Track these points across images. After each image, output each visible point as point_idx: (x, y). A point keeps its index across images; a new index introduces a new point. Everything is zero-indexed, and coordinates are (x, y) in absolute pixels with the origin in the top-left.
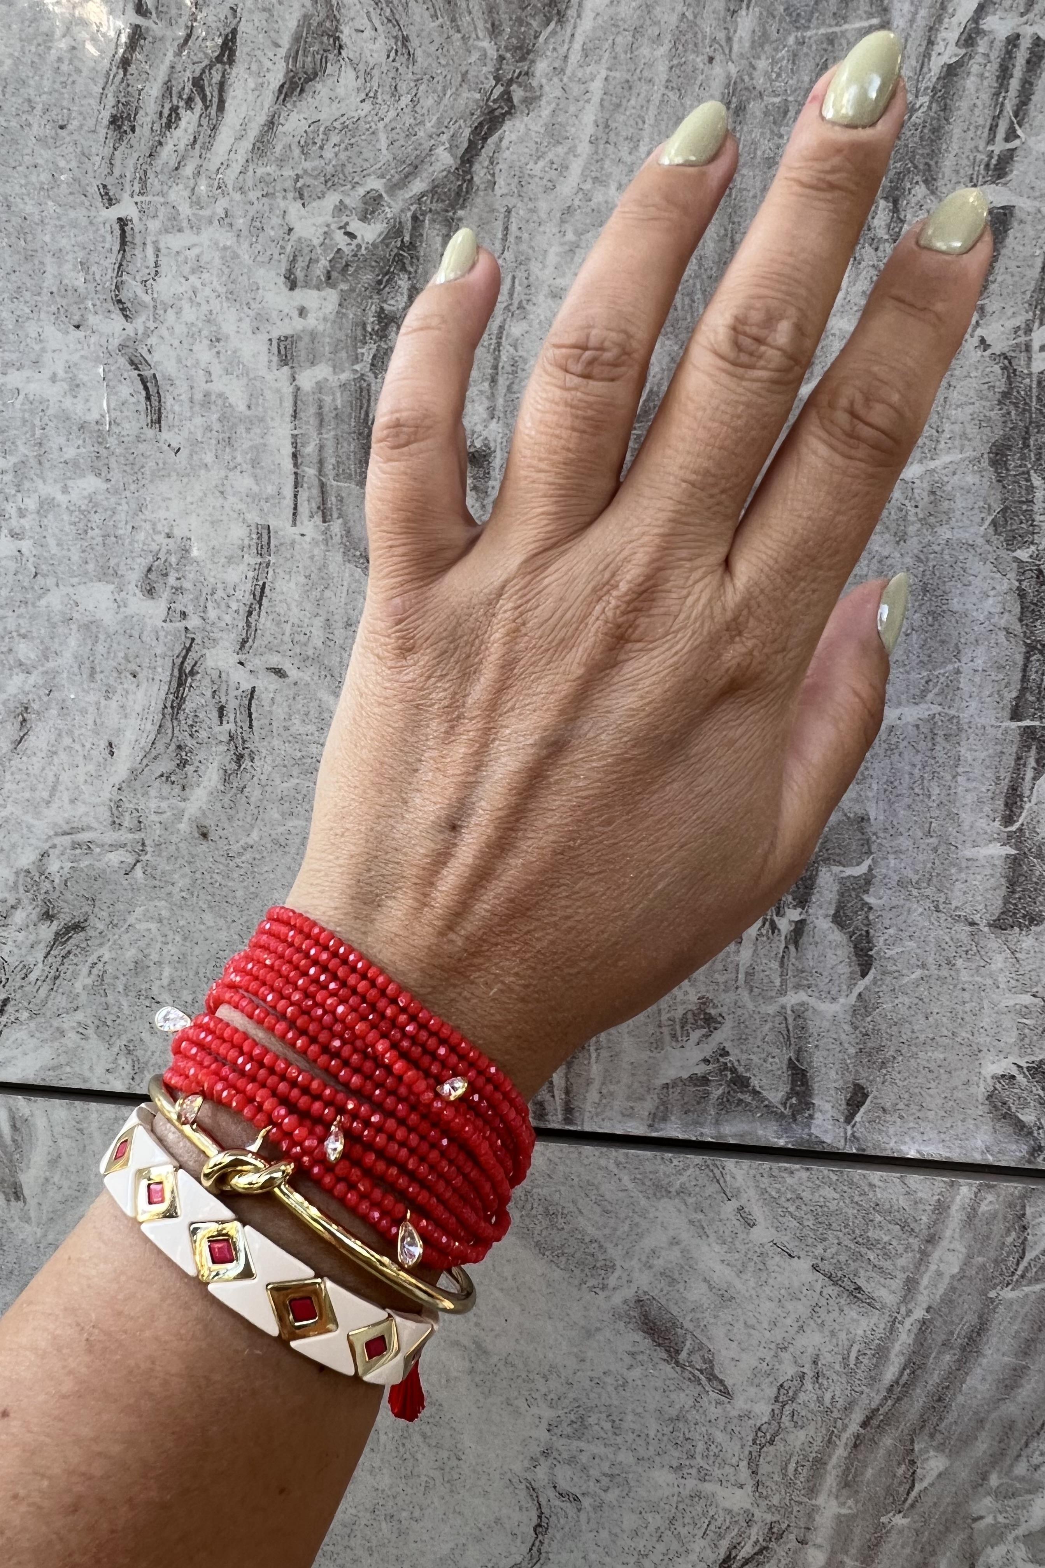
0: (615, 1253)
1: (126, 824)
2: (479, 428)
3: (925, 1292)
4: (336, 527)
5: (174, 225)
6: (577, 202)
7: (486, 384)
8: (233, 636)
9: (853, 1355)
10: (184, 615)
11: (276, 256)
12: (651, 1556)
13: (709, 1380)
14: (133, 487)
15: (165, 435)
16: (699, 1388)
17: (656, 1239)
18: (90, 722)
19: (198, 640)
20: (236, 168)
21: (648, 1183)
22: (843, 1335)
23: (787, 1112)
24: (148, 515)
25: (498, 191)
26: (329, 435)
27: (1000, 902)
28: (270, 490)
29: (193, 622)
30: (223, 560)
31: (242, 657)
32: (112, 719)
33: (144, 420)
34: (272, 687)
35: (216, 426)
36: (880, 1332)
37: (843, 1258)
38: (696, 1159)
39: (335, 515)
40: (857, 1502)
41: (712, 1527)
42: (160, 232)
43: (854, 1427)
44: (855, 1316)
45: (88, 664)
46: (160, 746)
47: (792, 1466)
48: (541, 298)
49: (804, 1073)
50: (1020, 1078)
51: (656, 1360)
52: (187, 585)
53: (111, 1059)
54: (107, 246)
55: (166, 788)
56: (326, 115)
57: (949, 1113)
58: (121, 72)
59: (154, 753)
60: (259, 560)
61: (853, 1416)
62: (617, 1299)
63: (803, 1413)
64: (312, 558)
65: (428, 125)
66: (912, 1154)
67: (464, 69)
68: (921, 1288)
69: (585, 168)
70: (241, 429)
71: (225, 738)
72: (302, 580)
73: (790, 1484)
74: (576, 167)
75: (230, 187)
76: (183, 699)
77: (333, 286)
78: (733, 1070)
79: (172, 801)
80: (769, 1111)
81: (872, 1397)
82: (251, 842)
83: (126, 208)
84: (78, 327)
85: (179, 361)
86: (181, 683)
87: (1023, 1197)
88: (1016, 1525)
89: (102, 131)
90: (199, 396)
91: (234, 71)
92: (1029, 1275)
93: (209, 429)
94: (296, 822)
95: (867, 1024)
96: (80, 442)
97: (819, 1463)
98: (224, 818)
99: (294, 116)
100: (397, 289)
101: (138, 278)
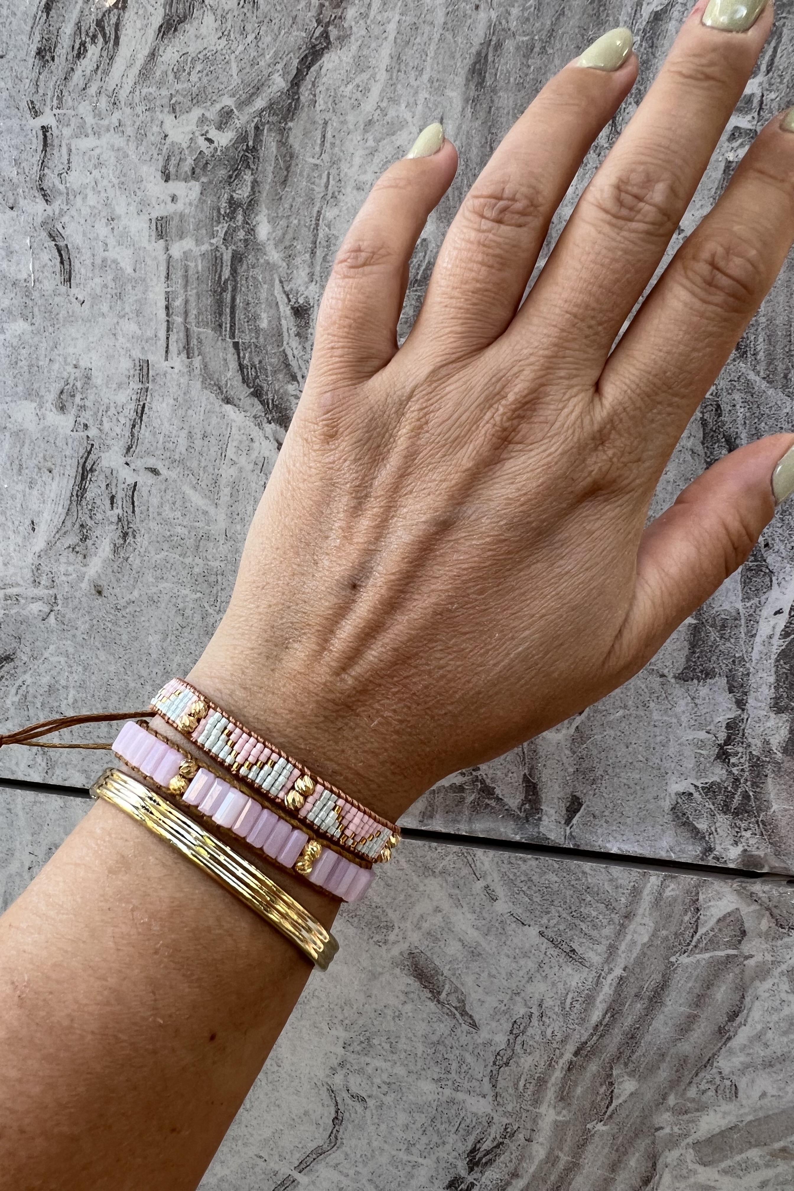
0: (393, 916)
1: (43, 582)
2: (302, 289)
3: (623, 956)
4: (197, 361)
5: (81, 131)
6: (376, 117)
7: (307, 255)
8: (121, 443)
9: (569, 1001)
10: (86, 426)
11: (155, 156)
12: (418, 1146)
13: (462, 1015)
14: (51, 329)
15: (74, 291)
16: (455, 1021)
17: (423, 907)
18: (19, 506)
19: (96, 446)
20: (127, 88)
21: (419, 864)
22: (560, 986)
23: (522, 815)
24: (60, 350)
25: (318, 108)
26: (192, 293)
27: (684, 660)
28: (150, 333)
29: (93, 432)
30: (114, 386)
31: (128, 459)
32: (34, 504)
33: (59, 278)
34: (150, 482)
35: (111, 284)
36: (589, 984)
37: (562, 927)
38: (454, 848)
39: (196, 353)
40: (570, 1112)
41: (463, 1125)
42: (72, 137)
43: (568, 1056)
44: (571, 972)
45: (17, 462)
46: (68, 524)
47: (522, 1083)
48: (349, 189)
49: (535, 786)
50: (696, 795)
51: (423, 998)
52: (88, 403)
53: (32, 757)
54: (34, 147)
55: (72, 556)
56: (193, 50)
57: (643, 820)
58: (45, 15)
59: (64, 529)
60: (140, 386)
61: (568, 1047)
62: (395, 951)
63: (531, 1043)
64: (179, 385)
65: (268, 57)
66: (614, 850)
67: (294, 13)
68: (620, 952)
69: (383, 90)
70: (129, 287)
71: (115, 519)
72: (172, 401)
73: (521, 1096)
74: (376, 90)
75: (123, 103)
76: (85, 490)
77: (197, 180)
78: (483, 782)
79: (77, 566)
80: (509, 814)
81: (581, 1034)
82: (133, 599)
83: (47, 119)
84: (12, 208)
85: (84, 234)
86: (83, 478)
87: (697, 886)
88: (686, 1136)
89: (31, 61)
90: (98, 261)
91: (127, 14)
92: (701, 946)
93: (105, 286)
94: (165, 585)
95: (582, 750)
96: (13, 295)
97: (541, 1082)
98: (113, 580)
99: (169, 49)
100: (243, 181)
101: (56, 173)
